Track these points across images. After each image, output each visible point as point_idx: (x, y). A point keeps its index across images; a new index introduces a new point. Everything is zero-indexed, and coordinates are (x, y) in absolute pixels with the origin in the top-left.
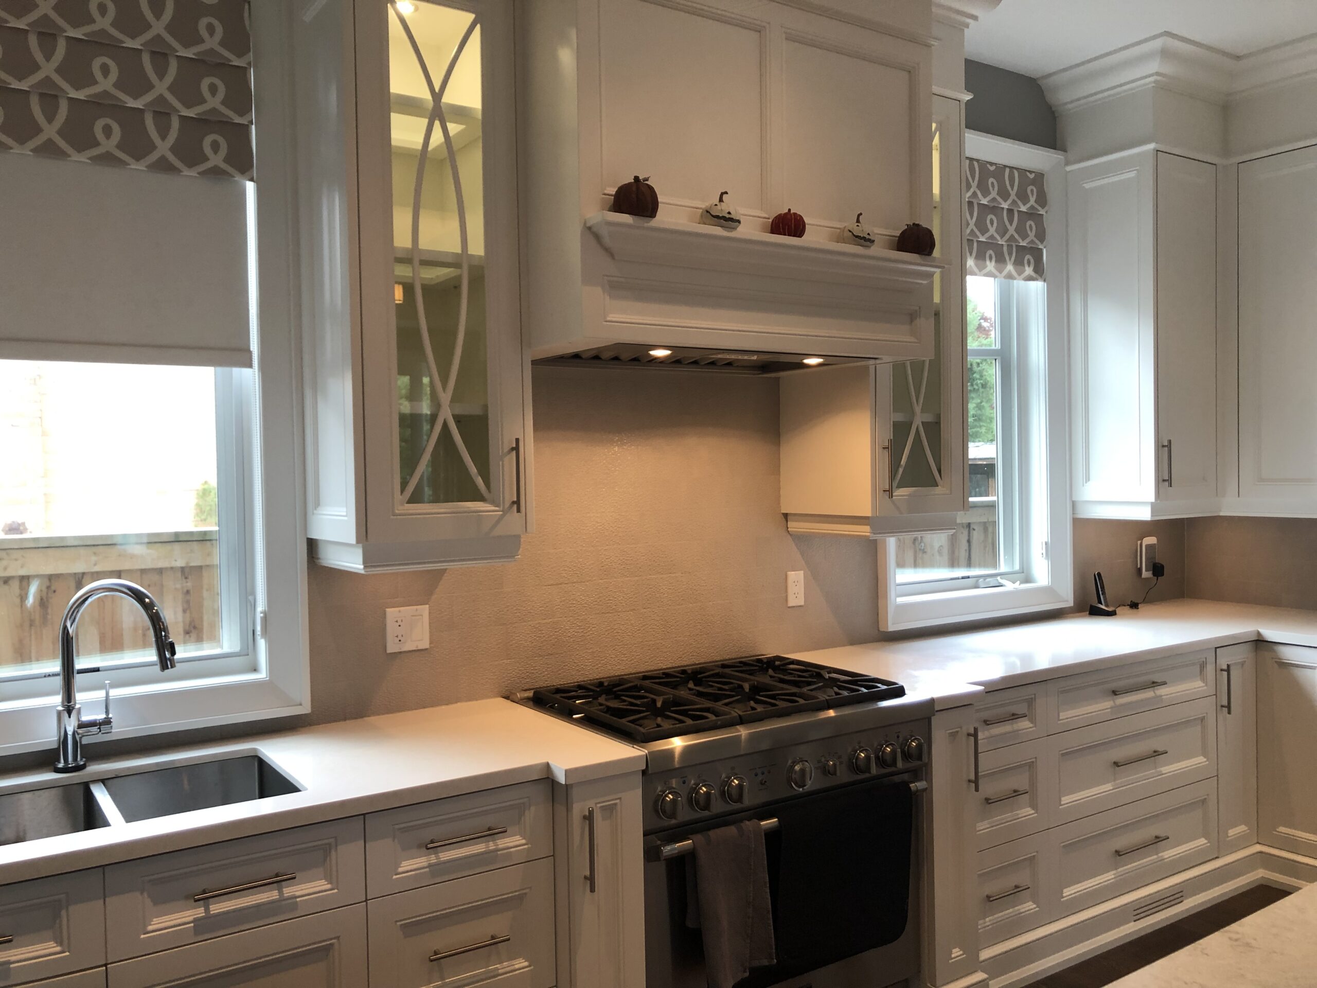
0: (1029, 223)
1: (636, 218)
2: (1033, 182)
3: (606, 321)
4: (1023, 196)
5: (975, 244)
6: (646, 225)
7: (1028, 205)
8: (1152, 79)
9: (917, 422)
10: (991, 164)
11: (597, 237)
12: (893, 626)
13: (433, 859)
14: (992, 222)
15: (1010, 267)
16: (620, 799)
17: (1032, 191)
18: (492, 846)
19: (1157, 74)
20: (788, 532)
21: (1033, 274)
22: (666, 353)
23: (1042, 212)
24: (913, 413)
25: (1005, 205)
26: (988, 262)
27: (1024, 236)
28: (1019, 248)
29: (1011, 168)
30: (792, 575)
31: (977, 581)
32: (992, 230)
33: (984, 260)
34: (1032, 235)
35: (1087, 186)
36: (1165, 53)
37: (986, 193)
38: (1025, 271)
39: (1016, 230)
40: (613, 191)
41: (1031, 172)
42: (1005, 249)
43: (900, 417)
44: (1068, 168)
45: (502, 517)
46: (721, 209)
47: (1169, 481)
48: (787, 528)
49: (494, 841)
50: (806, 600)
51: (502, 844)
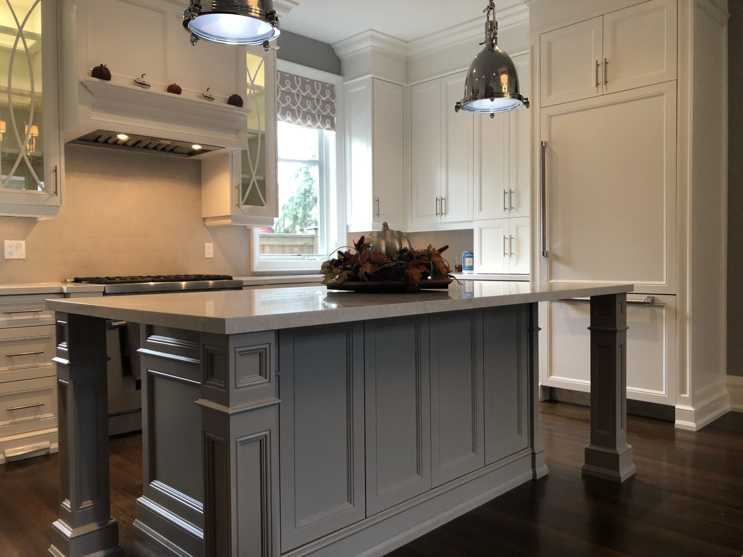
0: (327, 105)
1: (101, 80)
2: (328, 88)
3: (90, 119)
4: (323, 94)
5: (301, 112)
6: (105, 83)
7: (326, 98)
8: (369, 48)
9: (254, 179)
10: (308, 79)
11: (86, 87)
12: (256, 269)
13: (9, 319)
14: (309, 103)
15: (319, 124)
17: (328, 92)
18: (36, 317)
19: (371, 46)
20: (205, 226)
21: (330, 127)
22: (125, 137)
23: (333, 101)
24: (251, 176)
25: (314, 97)
26: (308, 121)
27: (325, 111)
28: (323, 116)
29: (317, 81)
30: (207, 245)
31: (304, 257)
32: (309, 107)
33: (306, 119)
34: (328, 111)
35: (351, 91)
36: (373, 38)
37: (304, 90)
38: (326, 126)
39: (321, 108)
40: (92, 69)
41: (327, 84)
42: (316, 115)
43: (246, 176)
44: (345, 83)
45: (49, 197)
46: (142, 80)
47: (378, 215)
48: (205, 224)
49: (38, 315)
50: (214, 255)
51: (41, 316)
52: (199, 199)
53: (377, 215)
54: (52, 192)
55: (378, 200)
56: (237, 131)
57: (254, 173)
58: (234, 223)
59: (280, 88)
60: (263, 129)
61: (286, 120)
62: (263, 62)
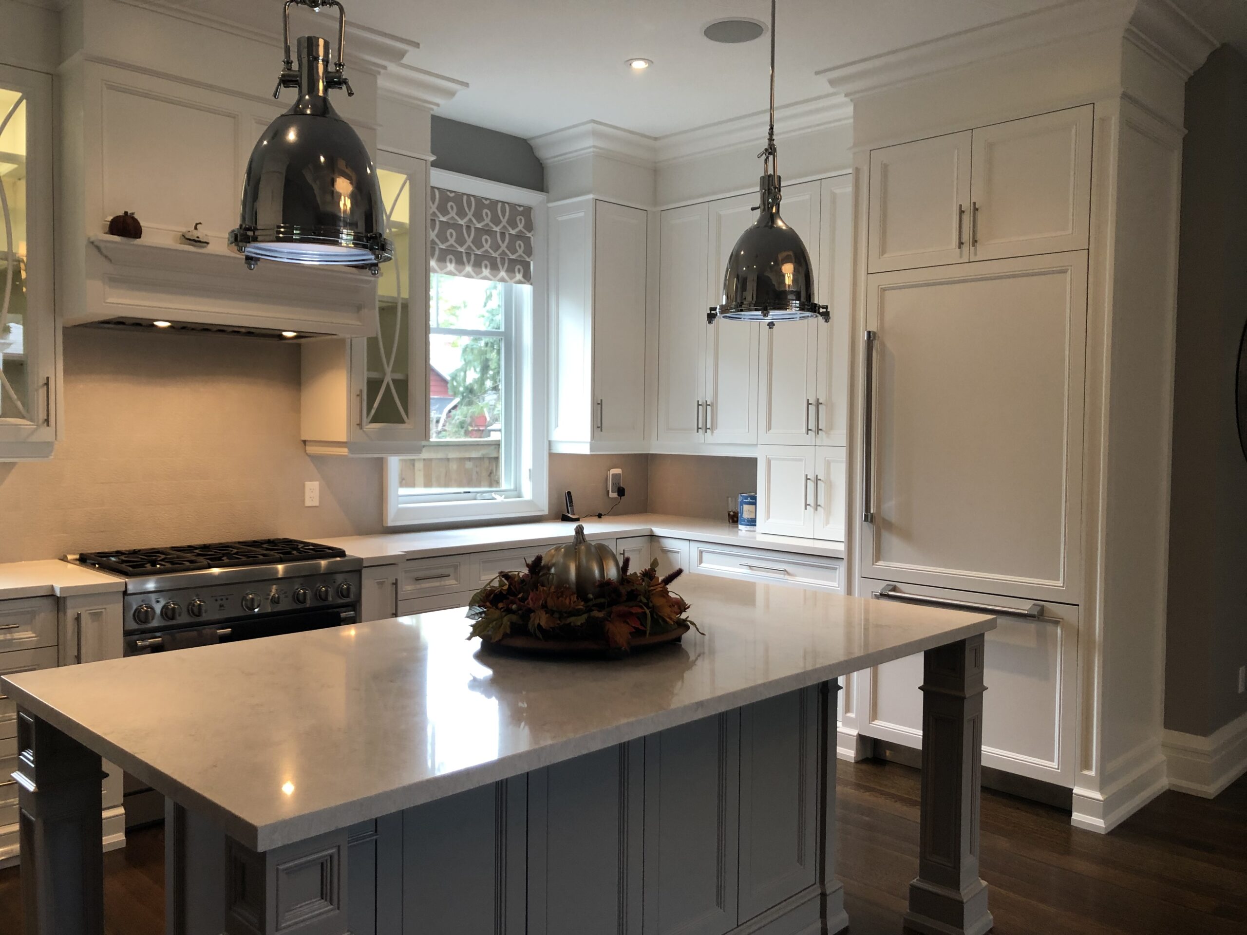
0: (519, 242)
1: (123, 238)
2: (522, 214)
3: (107, 303)
4: (513, 223)
5: (473, 256)
6: (132, 243)
7: (517, 230)
8: (591, 150)
9: (388, 379)
10: (486, 199)
11: (98, 248)
12: (391, 522)
14: (486, 241)
15: (503, 274)
16: (105, 608)
17: (521, 220)
18: (9, 636)
19: (594, 147)
20: (307, 454)
21: (523, 279)
22: (167, 324)
23: (529, 235)
24: (384, 374)
25: (497, 229)
26: (484, 269)
27: (514, 251)
28: (510, 260)
29: (503, 203)
30: (308, 484)
31: (476, 495)
32: (487, 247)
33: (480, 267)
34: (520, 252)
35: (560, 219)
36: (595, 134)
37: (480, 219)
38: (515, 276)
39: (507, 247)
40: (110, 218)
41: (520, 206)
42: (498, 260)
43: (375, 375)
44: (550, 205)
45: (36, 430)
46: (195, 234)
47: (600, 428)
48: (306, 451)
49: (10, 633)
50: (320, 502)
51: (17, 635)
52: (296, 408)
53: (598, 427)
54: (41, 422)
55: (601, 404)
56: (359, 308)
57: (388, 370)
58: (352, 454)
59: (439, 217)
60: (405, 294)
61: (445, 270)
62: (408, 183)
